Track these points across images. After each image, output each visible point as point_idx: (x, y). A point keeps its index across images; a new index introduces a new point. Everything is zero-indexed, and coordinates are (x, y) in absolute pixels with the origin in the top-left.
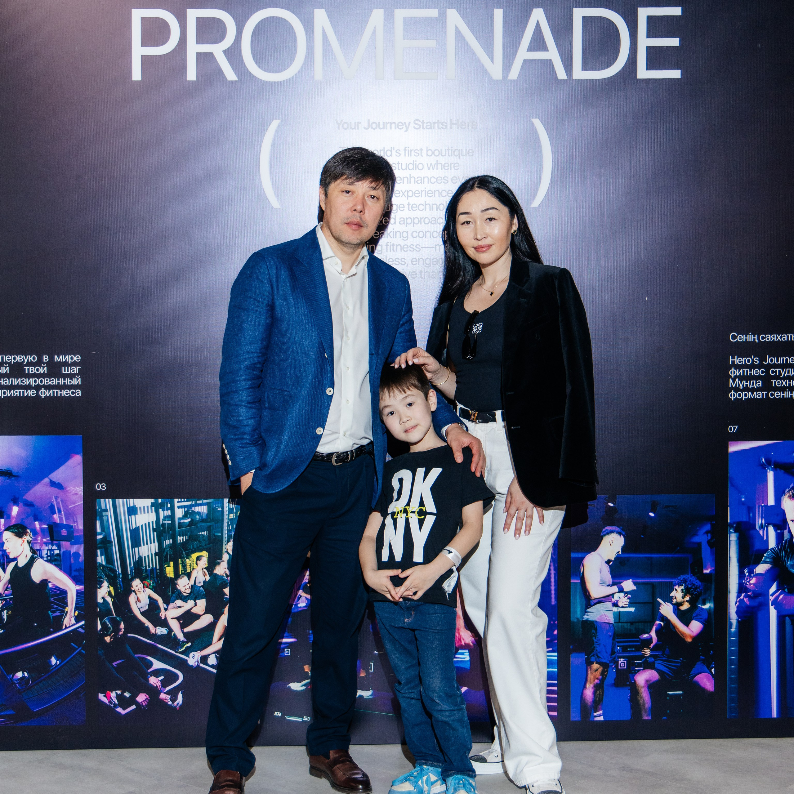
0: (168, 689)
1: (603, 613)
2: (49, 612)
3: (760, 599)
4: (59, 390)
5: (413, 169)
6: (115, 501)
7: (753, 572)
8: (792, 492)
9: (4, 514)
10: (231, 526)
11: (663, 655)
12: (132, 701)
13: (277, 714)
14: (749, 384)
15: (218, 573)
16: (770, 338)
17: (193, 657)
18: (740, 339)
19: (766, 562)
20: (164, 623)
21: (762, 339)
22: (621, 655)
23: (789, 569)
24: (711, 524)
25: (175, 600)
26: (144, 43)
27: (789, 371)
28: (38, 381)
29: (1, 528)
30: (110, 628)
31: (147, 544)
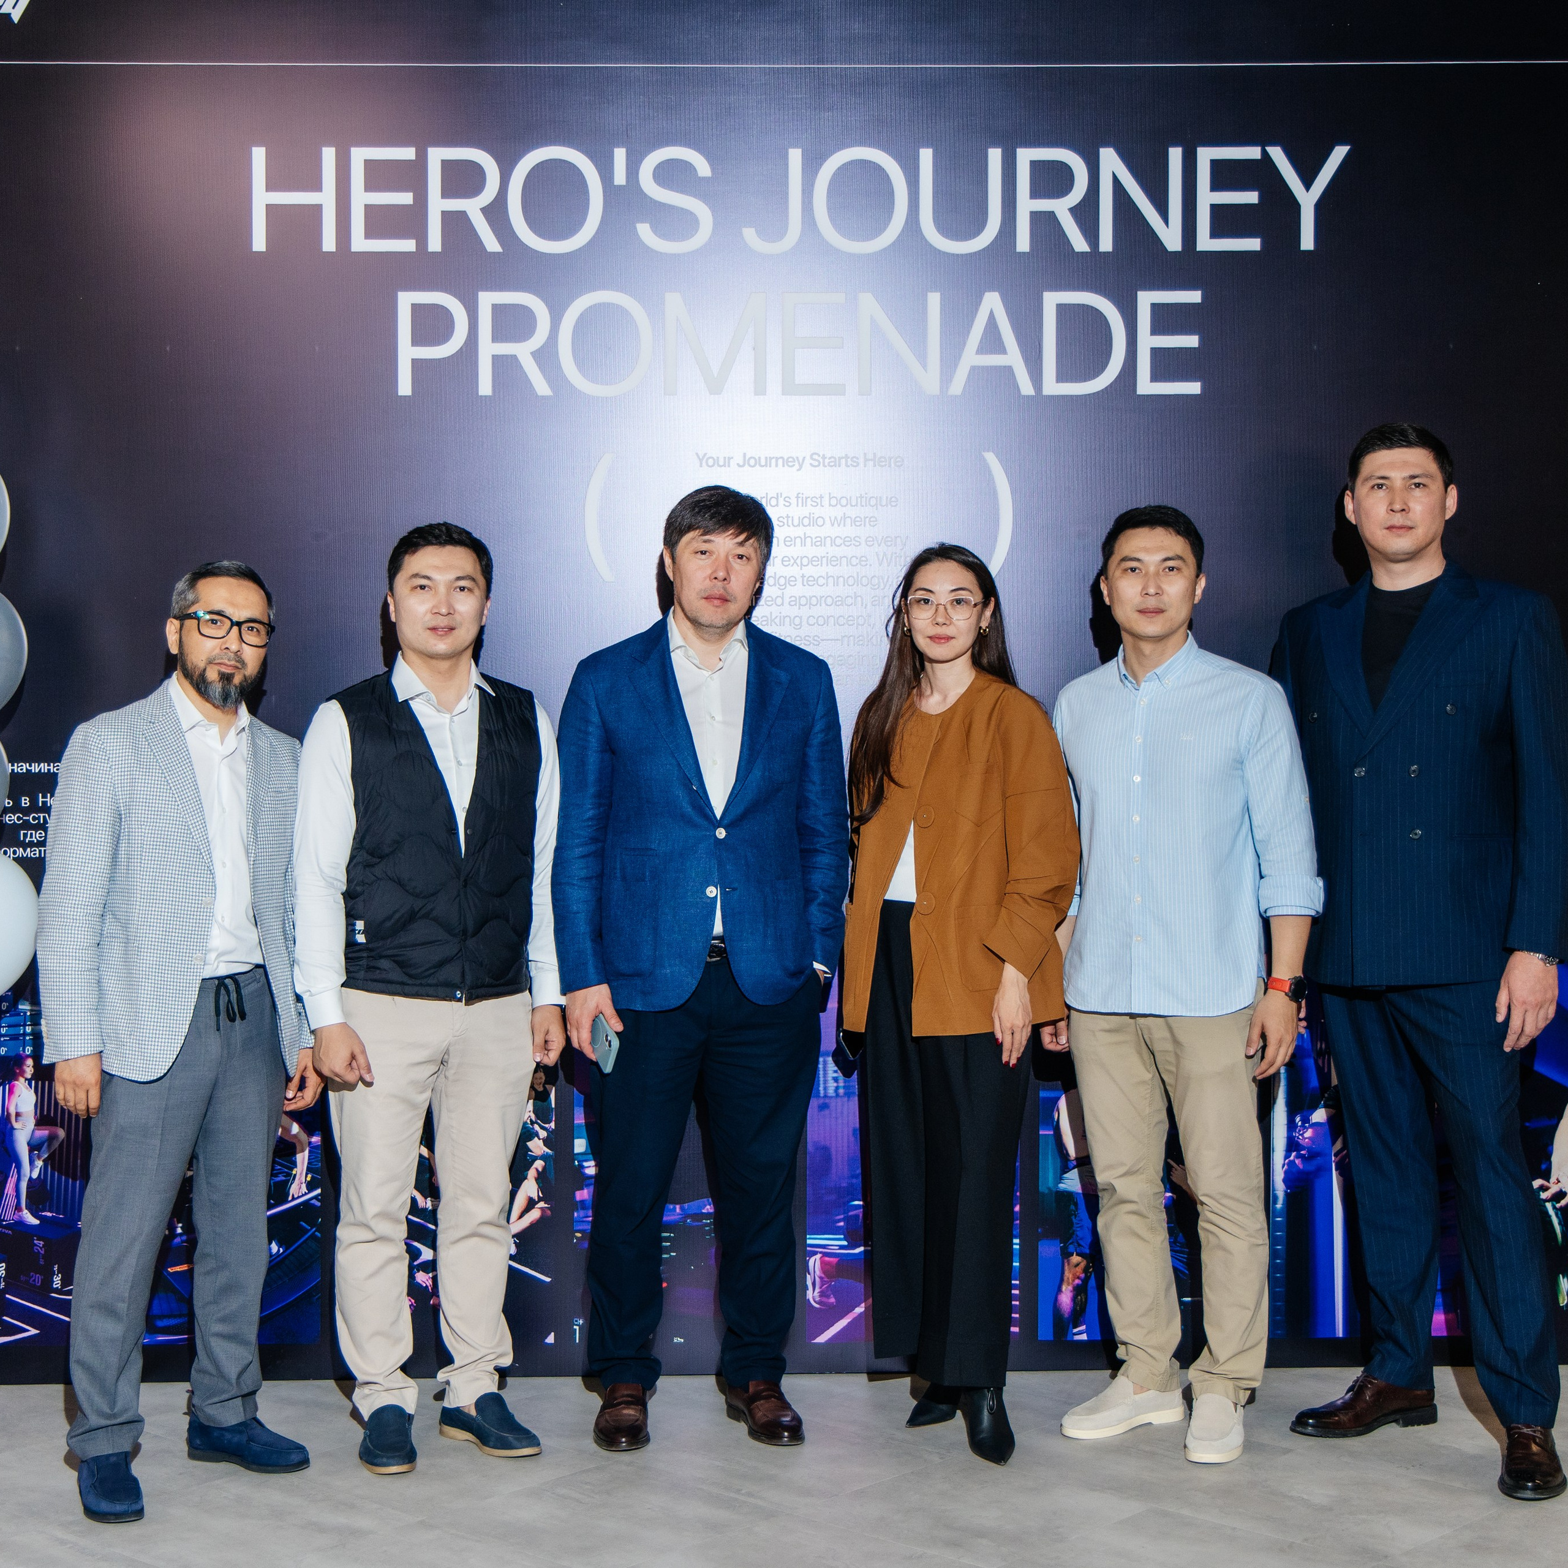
3: (1319, 1161)
7: (1308, 1121)
11: (1174, 1242)
19: (1327, 1106)
26: (416, 341)
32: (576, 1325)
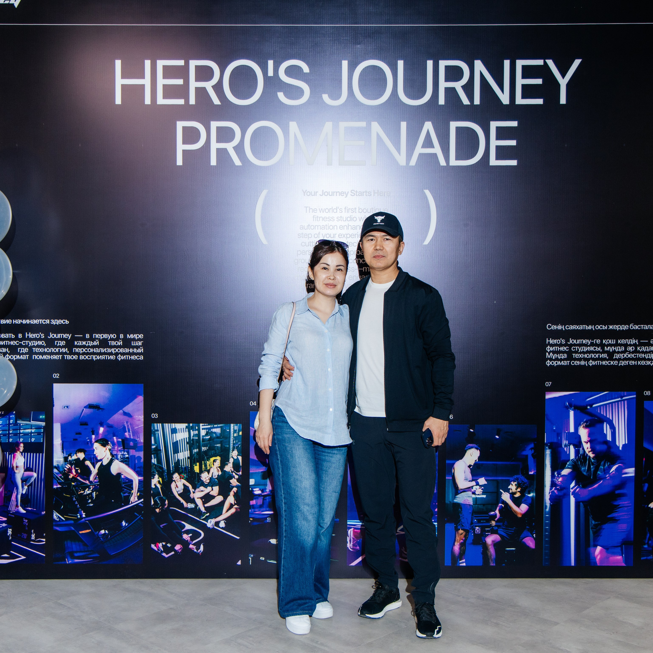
0: (194, 542)
1: (466, 498)
2: (122, 493)
3: (565, 491)
4: (130, 356)
5: (350, 220)
6: (164, 425)
7: (560, 474)
8: (585, 424)
9: (95, 432)
10: (235, 441)
11: (503, 525)
12: (172, 549)
13: (262, 558)
14: (558, 356)
15: (227, 470)
16: (572, 327)
17: (210, 522)
18: (553, 328)
19: (568, 468)
20: (193, 501)
21: (567, 328)
22: (477, 525)
23: (582, 472)
24: (534, 443)
25: (200, 487)
26: (185, 142)
27: (583, 348)
28: (117, 350)
29: (93, 441)
30: (159, 504)
31: (183, 451)
32: (250, 557)
